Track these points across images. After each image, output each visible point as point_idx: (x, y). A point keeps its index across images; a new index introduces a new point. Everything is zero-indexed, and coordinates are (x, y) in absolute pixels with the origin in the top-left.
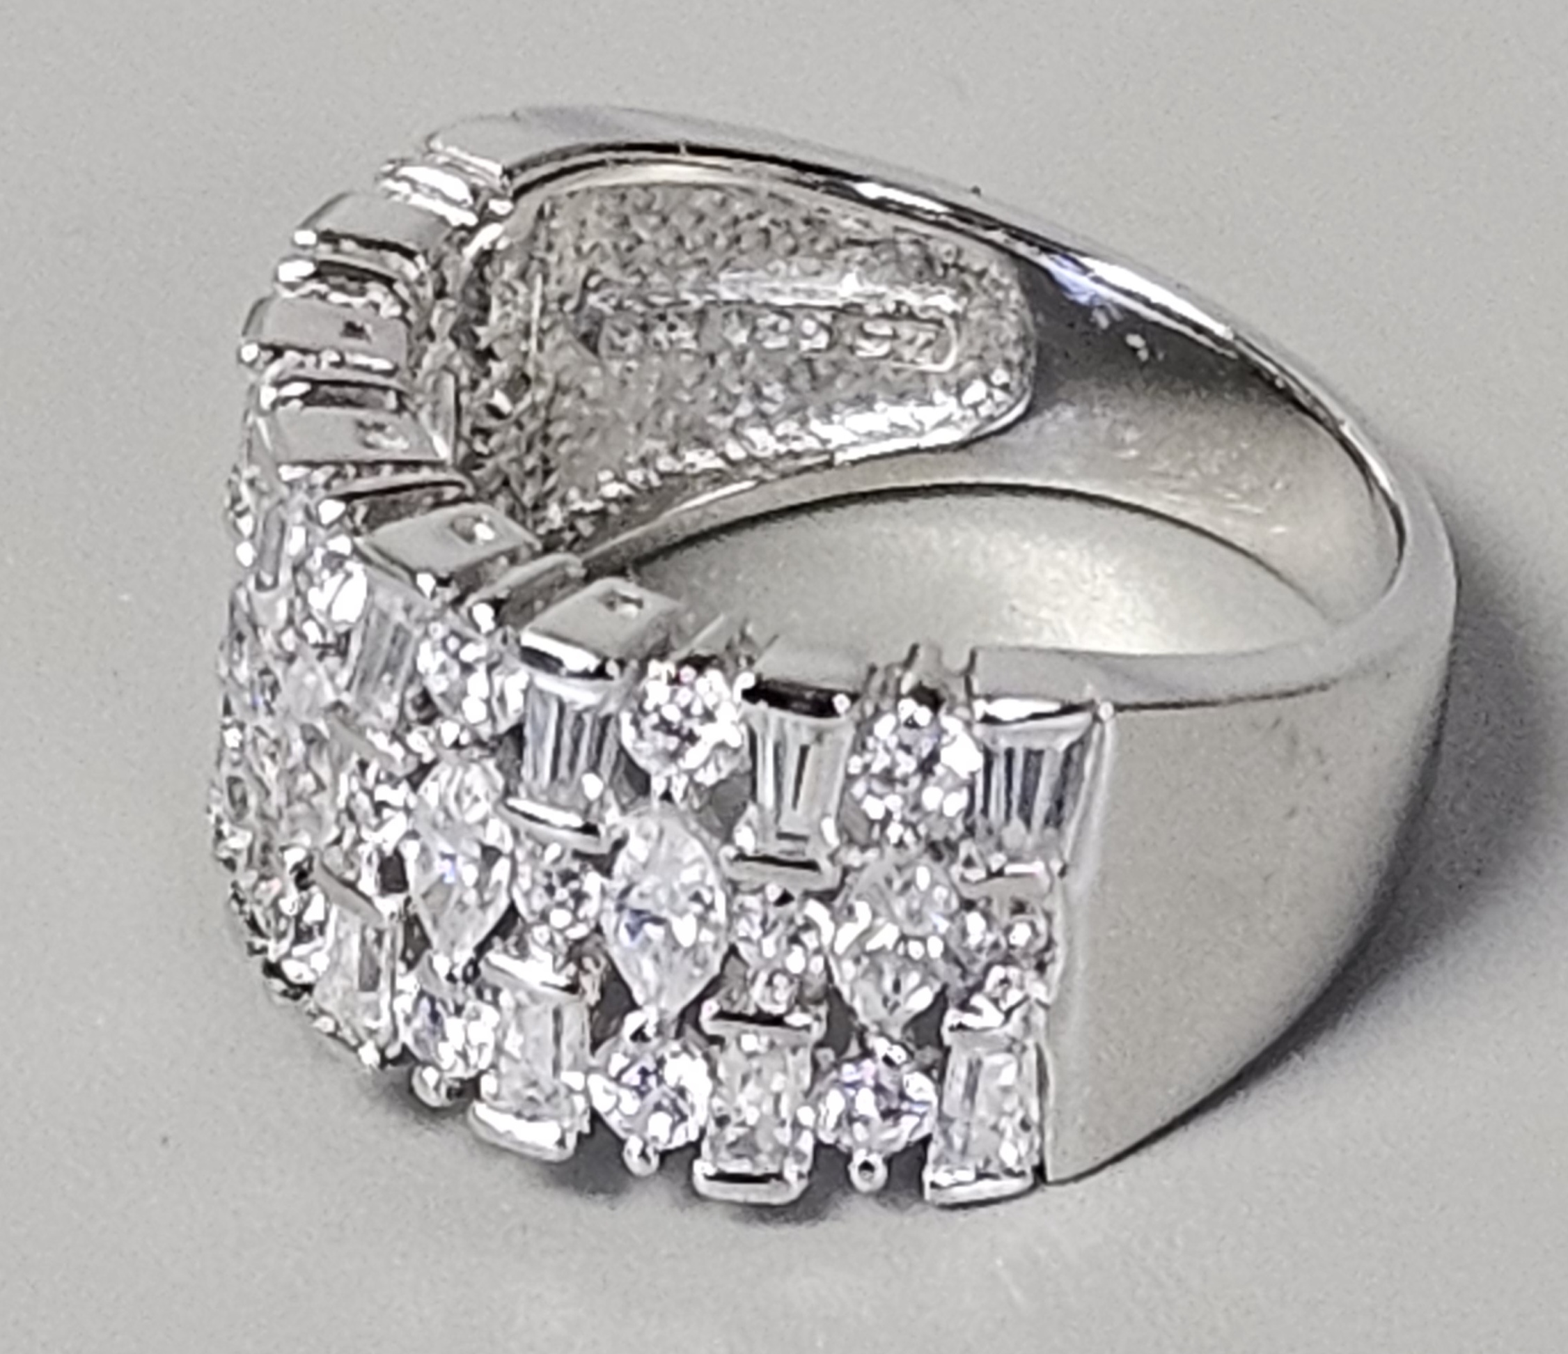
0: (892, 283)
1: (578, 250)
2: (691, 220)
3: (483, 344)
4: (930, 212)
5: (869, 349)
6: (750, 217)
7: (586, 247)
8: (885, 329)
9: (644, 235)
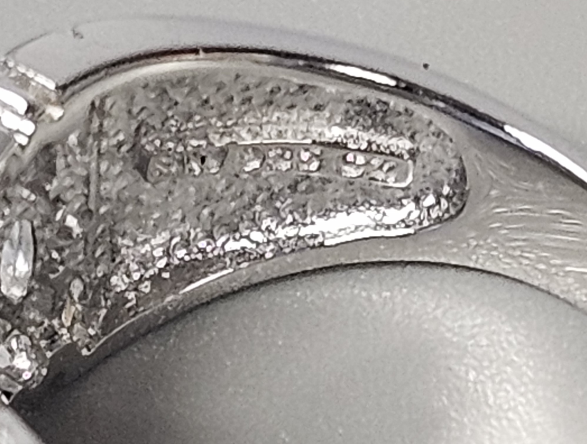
0: (366, 129)
1: (130, 112)
2: (213, 89)
3: (52, 196)
4: (387, 85)
5: (351, 172)
6: (258, 86)
7: (135, 110)
8: (361, 159)
9: (179, 99)
